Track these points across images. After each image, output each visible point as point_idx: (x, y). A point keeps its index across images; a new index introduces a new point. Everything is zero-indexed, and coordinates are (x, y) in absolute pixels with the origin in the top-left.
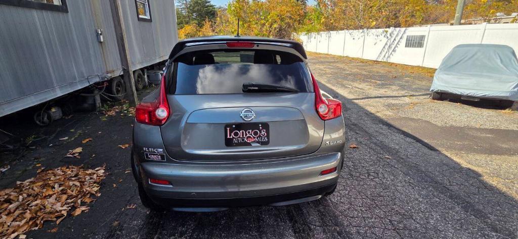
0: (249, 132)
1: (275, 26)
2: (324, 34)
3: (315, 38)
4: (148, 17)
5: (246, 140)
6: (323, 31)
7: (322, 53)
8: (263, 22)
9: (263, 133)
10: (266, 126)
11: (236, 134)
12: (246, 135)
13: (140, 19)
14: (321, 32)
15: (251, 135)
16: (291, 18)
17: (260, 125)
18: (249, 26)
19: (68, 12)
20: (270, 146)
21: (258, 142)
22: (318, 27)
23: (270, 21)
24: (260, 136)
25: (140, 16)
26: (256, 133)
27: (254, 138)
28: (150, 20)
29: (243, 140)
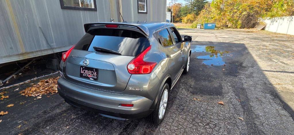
0: (89, 72)
1: (244, 13)
2: (287, 19)
3: (277, 21)
4: (145, 11)
5: (88, 75)
6: (285, 16)
7: (281, 33)
8: (235, 10)
9: (95, 74)
10: (97, 70)
11: (84, 72)
12: (88, 73)
13: (139, 13)
14: (283, 17)
15: (90, 73)
16: (259, 7)
17: (94, 69)
18: (224, 14)
19: (97, 11)
20: (98, 82)
21: (93, 78)
22: (280, 12)
23: (241, 10)
24: (94, 75)
25: (139, 11)
26: (92, 73)
27: (91, 75)
28: (146, 13)
29: (87, 75)
